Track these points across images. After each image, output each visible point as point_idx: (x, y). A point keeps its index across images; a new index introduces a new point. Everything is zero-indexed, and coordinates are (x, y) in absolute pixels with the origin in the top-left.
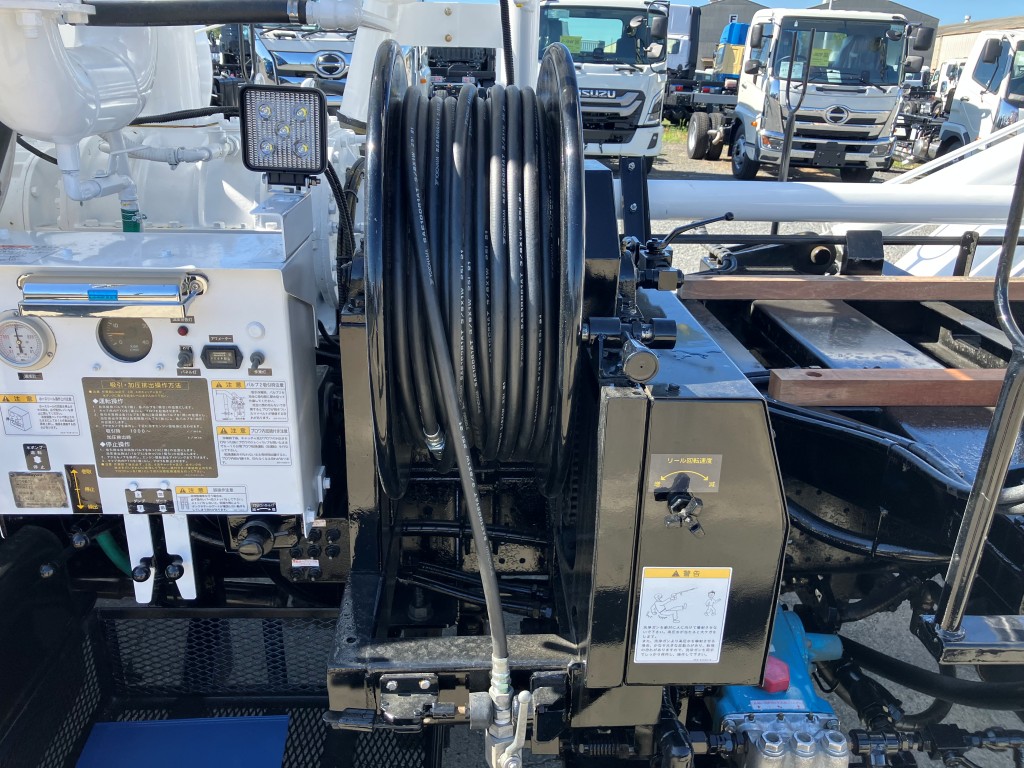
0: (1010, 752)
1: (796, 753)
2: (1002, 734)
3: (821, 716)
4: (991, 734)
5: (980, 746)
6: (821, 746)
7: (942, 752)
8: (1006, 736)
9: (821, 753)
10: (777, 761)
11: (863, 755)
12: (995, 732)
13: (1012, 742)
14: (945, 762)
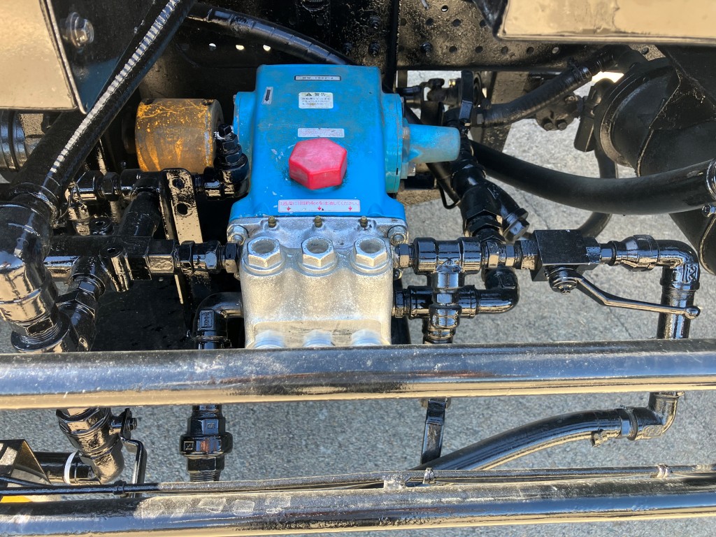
0: (658, 272)
1: (302, 271)
2: (646, 245)
3: (380, 222)
4: (632, 246)
5: (611, 263)
6: (346, 260)
7: (549, 269)
8: (655, 248)
9: (344, 271)
10: (266, 282)
11: (427, 273)
12: (639, 243)
13: (662, 257)
14: (552, 284)
